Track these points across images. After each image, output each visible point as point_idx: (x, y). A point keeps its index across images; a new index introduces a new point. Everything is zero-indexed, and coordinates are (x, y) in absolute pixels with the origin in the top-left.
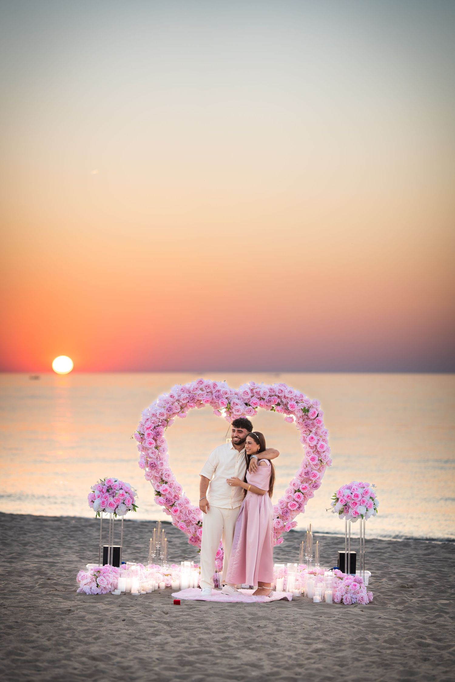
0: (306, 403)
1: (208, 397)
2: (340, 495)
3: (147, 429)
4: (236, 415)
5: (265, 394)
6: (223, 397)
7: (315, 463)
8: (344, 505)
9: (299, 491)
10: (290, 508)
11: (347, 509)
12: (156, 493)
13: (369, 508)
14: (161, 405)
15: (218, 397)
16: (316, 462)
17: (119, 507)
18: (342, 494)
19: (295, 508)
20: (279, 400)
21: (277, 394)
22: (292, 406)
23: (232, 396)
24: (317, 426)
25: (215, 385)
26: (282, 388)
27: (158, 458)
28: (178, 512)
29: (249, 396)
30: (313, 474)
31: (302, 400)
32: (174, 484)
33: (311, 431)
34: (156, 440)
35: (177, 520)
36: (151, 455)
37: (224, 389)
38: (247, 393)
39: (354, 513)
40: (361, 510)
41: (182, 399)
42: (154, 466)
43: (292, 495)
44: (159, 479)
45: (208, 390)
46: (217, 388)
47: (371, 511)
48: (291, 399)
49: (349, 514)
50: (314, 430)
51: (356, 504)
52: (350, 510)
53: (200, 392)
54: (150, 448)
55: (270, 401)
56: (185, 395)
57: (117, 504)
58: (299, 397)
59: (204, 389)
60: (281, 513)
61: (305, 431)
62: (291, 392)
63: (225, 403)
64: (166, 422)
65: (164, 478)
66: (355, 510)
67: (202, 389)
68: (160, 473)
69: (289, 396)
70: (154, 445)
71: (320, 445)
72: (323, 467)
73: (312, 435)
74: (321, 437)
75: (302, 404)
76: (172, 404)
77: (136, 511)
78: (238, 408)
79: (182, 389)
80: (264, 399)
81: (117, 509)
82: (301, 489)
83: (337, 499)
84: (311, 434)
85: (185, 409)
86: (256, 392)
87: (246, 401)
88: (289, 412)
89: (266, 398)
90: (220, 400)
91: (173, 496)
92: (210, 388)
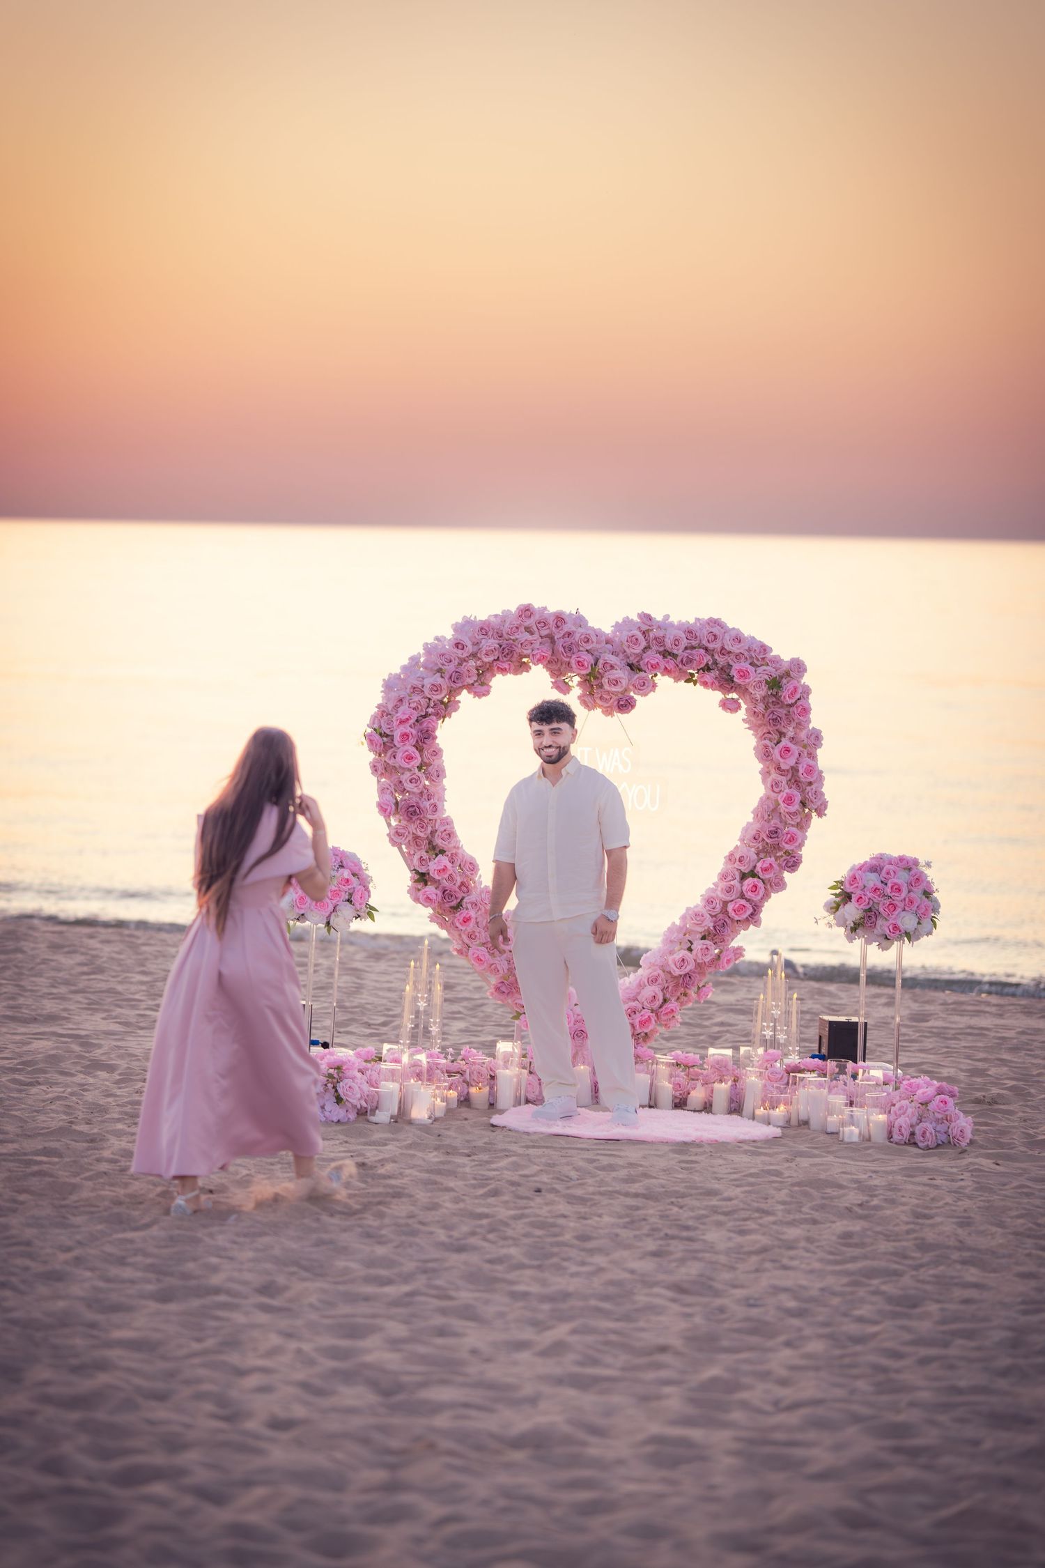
0: (774, 665)
1: (542, 648)
2: (856, 885)
3: (402, 722)
4: (608, 692)
5: (677, 643)
6: (581, 648)
7: (793, 809)
8: (865, 911)
9: (753, 874)
10: (732, 914)
11: (874, 919)
12: (417, 877)
13: (922, 916)
14: (431, 666)
15: (569, 649)
16: (796, 807)
17: (338, 908)
18: (861, 885)
19: (745, 916)
20: (709, 657)
21: (704, 642)
22: (742, 674)
23: (600, 646)
24: (796, 721)
25: (560, 619)
26: (716, 630)
27: (426, 794)
28: (472, 924)
29: (638, 650)
30: (789, 836)
31: (763, 659)
32: (460, 856)
33: (782, 734)
34: (420, 750)
35: (466, 941)
36: (408, 786)
37: (581, 630)
38: (637, 639)
39: (891, 927)
40: (908, 921)
41: (484, 652)
42: (418, 812)
43: (736, 883)
44: (425, 845)
45: (544, 632)
46: (566, 628)
47: (926, 923)
48: (738, 656)
49: (878, 930)
50: (790, 732)
51: (895, 907)
52: (880, 922)
53: (527, 636)
54: (409, 770)
55: (690, 661)
56: (490, 643)
57: (334, 902)
58: (758, 651)
59: (535, 628)
60: (711, 925)
61: (769, 733)
62: (738, 639)
63: (586, 664)
64: (445, 709)
65: (438, 841)
66: (894, 922)
67: (529, 630)
68: (430, 829)
69: (735, 649)
70: (417, 762)
71: (805, 766)
72: (809, 817)
73: (785, 742)
74: (805, 747)
75: (765, 668)
76: (460, 664)
77: (373, 920)
78: (617, 676)
79: (482, 629)
80: (675, 656)
81: (333, 914)
82: (758, 869)
83: (847, 897)
84: (783, 739)
85: (488, 675)
86: (656, 639)
87: (633, 660)
88: (732, 687)
89: (680, 652)
90: (574, 656)
91: (458, 883)
92: (549, 628)
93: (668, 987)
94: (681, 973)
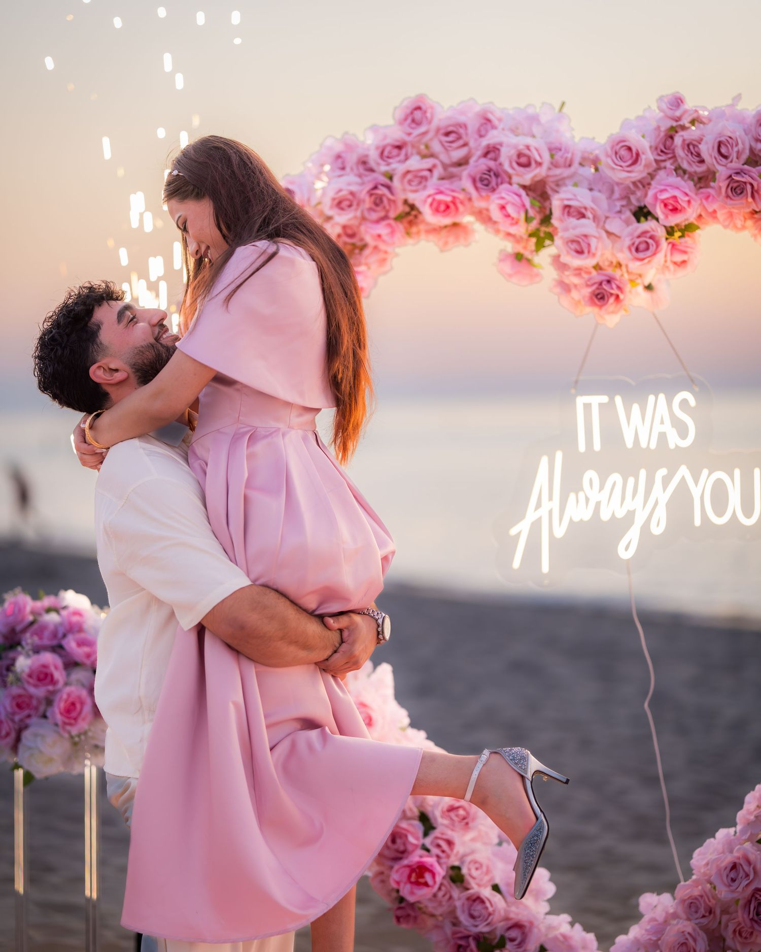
1: (445, 185)
5: (723, 150)
6: (515, 179)
15: (486, 182)
23: (566, 172)
25: (487, 122)
29: (638, 172)
37: (521, 141)
38: (629, 149)
45: (458, 154)
46: (493, 137)
55: (736, 189)
56: (350, 182)
59: (436, 147)
67: (424, 151)
78: (578, 232)
79: (339, 157)
89: (722, 171)
90: (494, 197)
92: (465, 145)
93: (727, 926)
94: (735, 895)
